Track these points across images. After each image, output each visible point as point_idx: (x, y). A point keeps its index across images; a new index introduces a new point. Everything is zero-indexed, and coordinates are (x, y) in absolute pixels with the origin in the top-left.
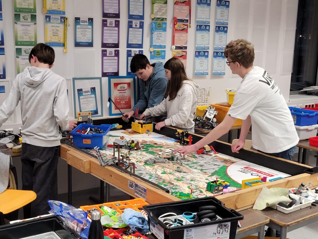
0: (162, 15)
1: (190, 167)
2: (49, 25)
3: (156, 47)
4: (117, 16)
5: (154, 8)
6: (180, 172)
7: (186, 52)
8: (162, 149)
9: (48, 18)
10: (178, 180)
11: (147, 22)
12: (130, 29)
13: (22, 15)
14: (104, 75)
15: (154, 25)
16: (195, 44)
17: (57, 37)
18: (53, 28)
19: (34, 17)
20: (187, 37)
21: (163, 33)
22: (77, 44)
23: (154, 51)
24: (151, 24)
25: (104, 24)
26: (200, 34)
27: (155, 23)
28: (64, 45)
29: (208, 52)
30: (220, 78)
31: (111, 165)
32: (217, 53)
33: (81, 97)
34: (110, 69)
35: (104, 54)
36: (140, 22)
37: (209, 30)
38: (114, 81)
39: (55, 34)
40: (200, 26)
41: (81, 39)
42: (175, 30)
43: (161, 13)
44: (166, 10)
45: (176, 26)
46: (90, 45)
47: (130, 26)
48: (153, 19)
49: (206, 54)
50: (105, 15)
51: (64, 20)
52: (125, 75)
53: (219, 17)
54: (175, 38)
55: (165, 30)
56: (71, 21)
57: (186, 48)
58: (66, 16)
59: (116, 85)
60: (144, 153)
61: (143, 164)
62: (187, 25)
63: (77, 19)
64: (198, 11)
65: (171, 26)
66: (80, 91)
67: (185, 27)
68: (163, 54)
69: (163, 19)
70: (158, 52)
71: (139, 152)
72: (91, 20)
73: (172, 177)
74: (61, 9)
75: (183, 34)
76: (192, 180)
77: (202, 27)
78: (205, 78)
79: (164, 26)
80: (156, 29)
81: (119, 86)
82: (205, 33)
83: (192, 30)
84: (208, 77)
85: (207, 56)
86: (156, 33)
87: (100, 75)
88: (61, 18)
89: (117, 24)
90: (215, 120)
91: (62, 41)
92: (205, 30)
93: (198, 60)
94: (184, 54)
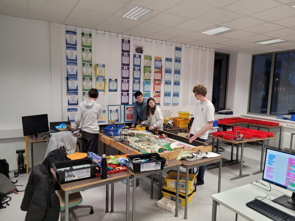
0: (149, 77)
1: (155, 143)
2: (98, 82)
3: (146, 91)
4: (128, 78)
5: (145, 75)
6: (149, 145)
7: (160, 94)
8: (145, 136)
9: (97, 79)
10: (147, 148)
11: (142, 80)
12: (134, 84)
13: (86, 78)
14: (122, 104)
15: (145, 82)
16: (164, 90)
17: (101, 87)
18: (99, 83)
19: (91, 79)
20: (160, 87)
21: (149, 85)
22: (110, 91)
23: (145, 94)
24: (144, 81)
25: (122, 81)
26: (166, 86)
27: (146, 81)
28: (104, 91)
29: (170, 94)
30: (176, 106)
31: (119, 141)
32: (175, 94)
33: (111, 114)
34: (125, 101)
35: (122, 94)
36: (139, 81)
37: (171, 84)
38: (126, 107)
39: (100, 86)
40: (167, 82)
41: (112, 88)
42: (155, 84)
43: (148, 77)
44: (151, 76)
45: (155, 82)
46: (116, 91)
47: (134, 82)
48: (144, 80)
49: (170, 95)
50: (123, 78)
51: (104, 80)
52: (132, 104)
53: (175, 78)
54: (155, 88)
55: (150, 84)
56: (107, 80)
57: (160, 92)
58: (105, 78)
59: (127, 108)
60: (136, 138)
61: (134, 142)
62: (160, 82)
63: (110, 80)
64: (166, 76)
65: (153, 82)
66: (111, 111)
67: (160, 83)
68: (149, 95)
69: (149, 79)
70: (147, 94)
71: (134, 137)
72: (116, 80)
73: (145, 147)
74: (103, 75)
75: (159, 86)
76: (153, 148)
77: (168, 83)
78: (169, 106)
79: (150, 82)
80: (146, 84)
81: (129, 109)
82: (169, 86)
83: (163, 84)
84: (171, 105)
85: (170, 96)
86: (146, 86)
87: (120, 104)
88: (103, 79)
89: (128, 82)
90: (172, 124)
91: (103, 89)
92: (169, 84)
93: (166, 98)
94: (159, 95)
